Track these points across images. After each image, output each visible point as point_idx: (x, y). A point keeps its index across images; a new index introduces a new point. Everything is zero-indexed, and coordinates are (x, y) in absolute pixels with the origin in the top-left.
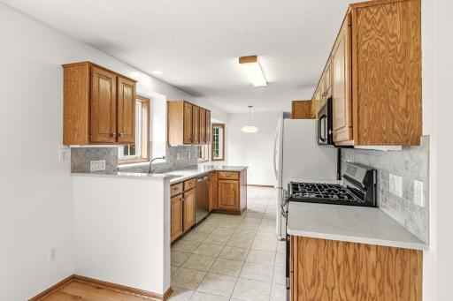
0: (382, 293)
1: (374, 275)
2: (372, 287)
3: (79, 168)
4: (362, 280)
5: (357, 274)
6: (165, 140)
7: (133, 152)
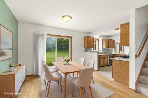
0: (125, 68)
1: (124, 65)
2: (123, 68)
3: (86, 51)
4: (122, 66)
5: (121, 65)
6: (102, 47)
7: (95, 50)
